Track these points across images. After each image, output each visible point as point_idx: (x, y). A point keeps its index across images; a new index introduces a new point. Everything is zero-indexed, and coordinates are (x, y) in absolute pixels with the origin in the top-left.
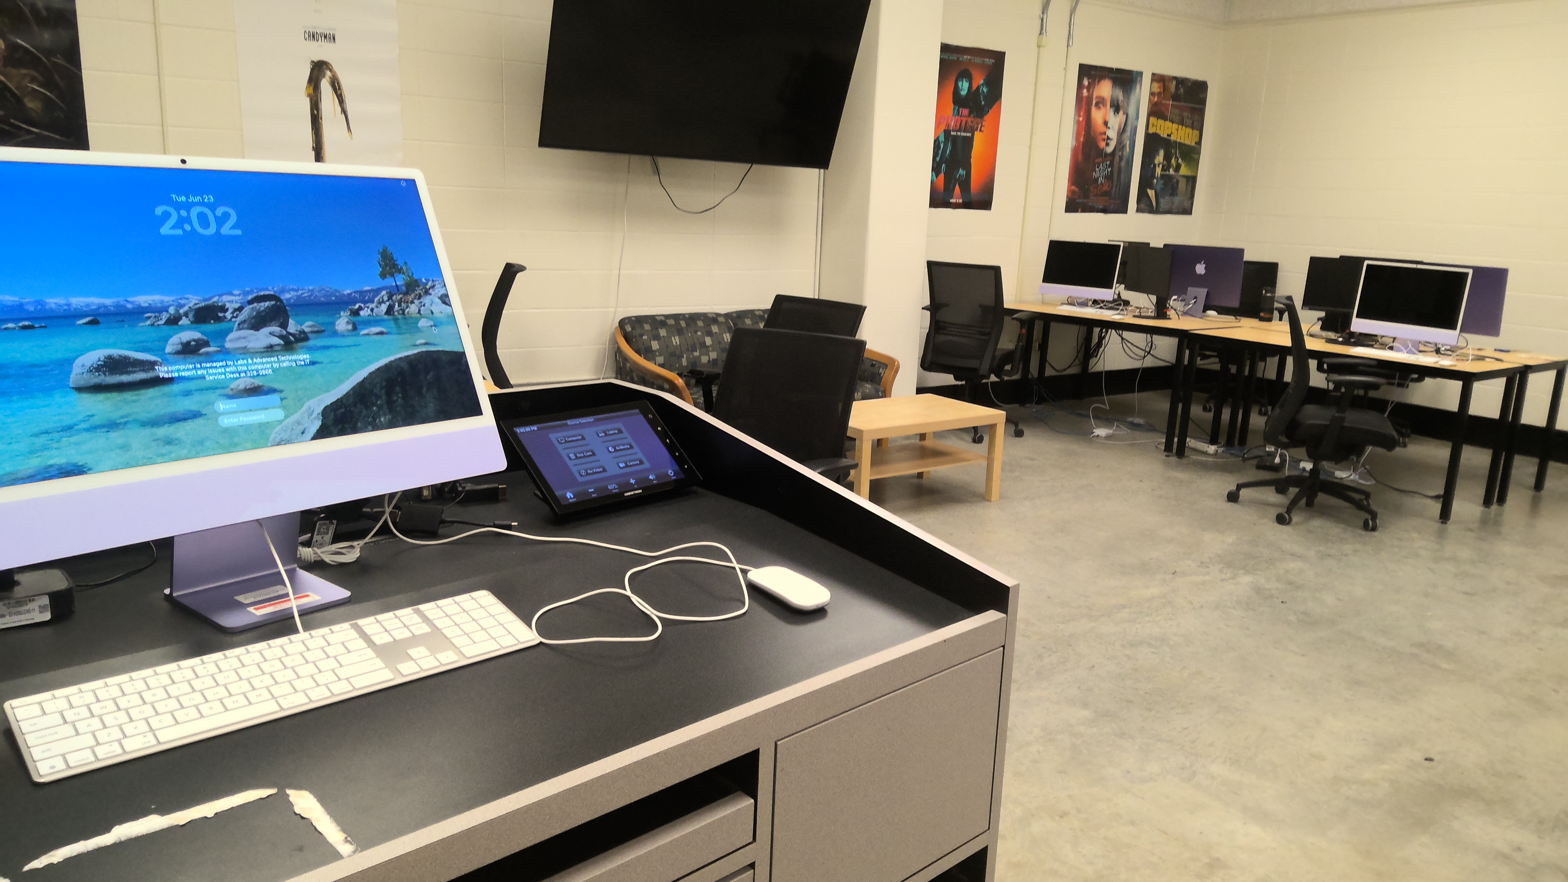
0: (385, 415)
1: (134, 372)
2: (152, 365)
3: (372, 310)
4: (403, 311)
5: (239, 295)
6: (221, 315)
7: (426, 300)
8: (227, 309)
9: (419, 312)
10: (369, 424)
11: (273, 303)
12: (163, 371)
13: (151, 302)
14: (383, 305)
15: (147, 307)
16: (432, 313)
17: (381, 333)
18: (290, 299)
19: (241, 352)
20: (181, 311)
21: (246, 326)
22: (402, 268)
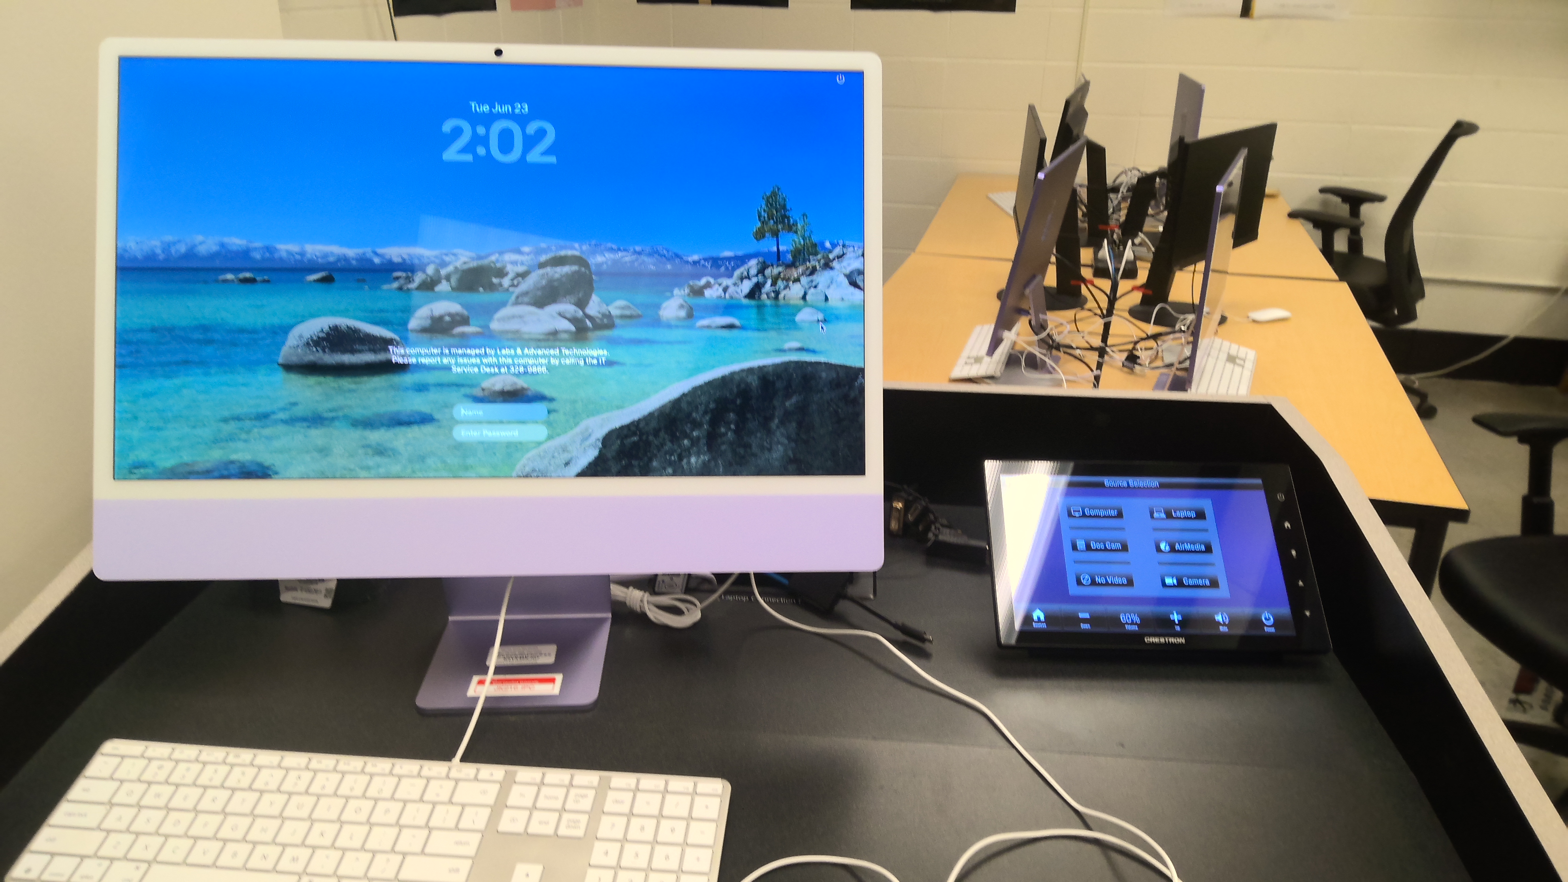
0: (698, 454)
1: (360, 351)
2: (384, 344)
3: (725, 290)
4: (777, 293)
5: (528, 254)
6: (495, 280)
7: (822, 278)
8: (507, 274)
9: (804, 297)
10: (671, 463)
11: (575, 268)
12: (397, 355)
13: (405, 257)
14: (746, 282)
15: (398, 264)
16: (827, 299)
17: (731, 327)
18: (601, 264)
19: (510, 336)
20: (443, 272)
21: (526, 299)
22: (795, 224)
